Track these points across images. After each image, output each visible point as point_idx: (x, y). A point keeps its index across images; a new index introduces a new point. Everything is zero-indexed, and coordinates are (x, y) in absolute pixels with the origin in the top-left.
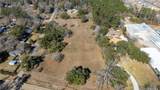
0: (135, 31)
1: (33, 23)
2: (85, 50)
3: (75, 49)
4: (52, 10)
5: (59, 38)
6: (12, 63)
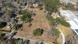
0: (64, 13)
1: (17, 10)
2: (41, 22)
3: (37, 21)
5: (30, 16)
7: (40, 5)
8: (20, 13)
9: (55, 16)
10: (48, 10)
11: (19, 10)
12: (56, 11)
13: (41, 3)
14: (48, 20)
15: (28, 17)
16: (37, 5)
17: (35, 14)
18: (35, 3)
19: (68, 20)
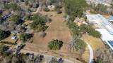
0: (93, 19)
1: (25, 14)
2: (60, 30)
3: (53, 30)
4: (37, 6)
5: (43, 23)
6: (13, 38)
7: (58, 8)
8: (29, 18)
9: (79, 22)
10: (69, 14)
11: (28, 13)
12: (81, 15)
13: (60, 4)
14: (70, 28)
15: (41, 24)
16: (53, 7)
17: (50, 20)
18: (51, 4)
19: (98, 28)
